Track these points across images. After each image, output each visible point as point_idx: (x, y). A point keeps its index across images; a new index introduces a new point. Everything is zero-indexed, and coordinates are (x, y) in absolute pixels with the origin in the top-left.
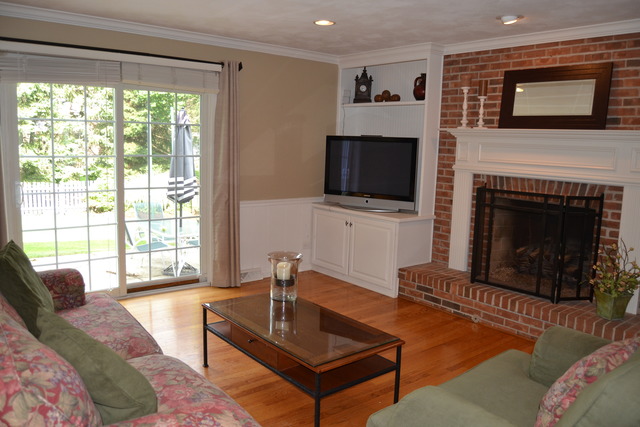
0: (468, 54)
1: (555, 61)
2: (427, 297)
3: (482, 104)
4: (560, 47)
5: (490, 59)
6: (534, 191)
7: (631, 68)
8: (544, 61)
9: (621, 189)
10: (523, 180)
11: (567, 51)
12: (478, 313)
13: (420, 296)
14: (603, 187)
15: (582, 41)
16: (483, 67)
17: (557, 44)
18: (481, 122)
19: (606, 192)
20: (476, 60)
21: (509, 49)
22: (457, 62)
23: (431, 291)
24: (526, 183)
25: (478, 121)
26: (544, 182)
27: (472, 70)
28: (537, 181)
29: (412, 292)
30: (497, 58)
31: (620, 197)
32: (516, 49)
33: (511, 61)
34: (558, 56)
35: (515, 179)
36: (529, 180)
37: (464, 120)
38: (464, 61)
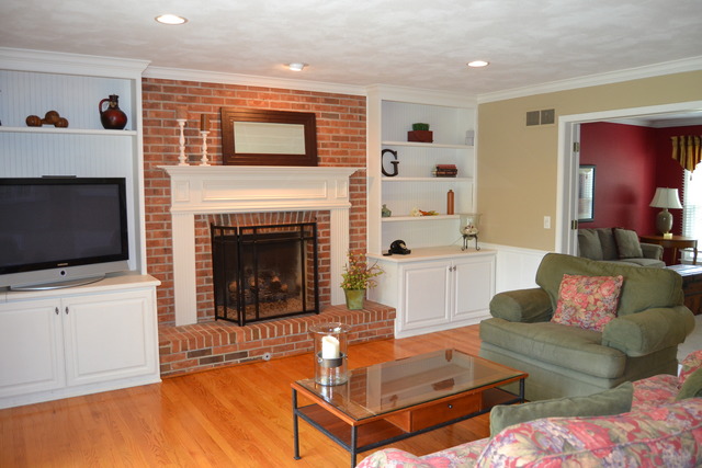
0: (172, 81)
1: (266, 104)
2: (202, 362)
3: (205, 140)
4: (270, 92)
5: (200, 92)
6: (260, 224)
7: (325, 119)
8: (257, 103)
9: (328, 212)
10: (248, 214)
11: (276, 97)
12: (269, 350)
13: (195, 363)
14: (314, 212)
15: (288, 91)
16: (192, 99)
17: (267, 89)
18: (205, 159)
19: (317, 216)
20: (184, 90)
21: (221, 85)
22: (158, 89)
23: (209, 351)
24: (251, 217)
25: (201, 157)
26: (268, 214)
27: (178, 100)
28: (262, 214)
29: (181, 365)
30: (208, 92)
31: (329, 219)
32: (228, 86)
33: (225, 98)
34: (270, 101)
35: (240, 215)
36: (254, 214)
37: (183, 156)
38: (166, 89)
